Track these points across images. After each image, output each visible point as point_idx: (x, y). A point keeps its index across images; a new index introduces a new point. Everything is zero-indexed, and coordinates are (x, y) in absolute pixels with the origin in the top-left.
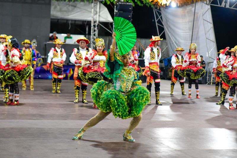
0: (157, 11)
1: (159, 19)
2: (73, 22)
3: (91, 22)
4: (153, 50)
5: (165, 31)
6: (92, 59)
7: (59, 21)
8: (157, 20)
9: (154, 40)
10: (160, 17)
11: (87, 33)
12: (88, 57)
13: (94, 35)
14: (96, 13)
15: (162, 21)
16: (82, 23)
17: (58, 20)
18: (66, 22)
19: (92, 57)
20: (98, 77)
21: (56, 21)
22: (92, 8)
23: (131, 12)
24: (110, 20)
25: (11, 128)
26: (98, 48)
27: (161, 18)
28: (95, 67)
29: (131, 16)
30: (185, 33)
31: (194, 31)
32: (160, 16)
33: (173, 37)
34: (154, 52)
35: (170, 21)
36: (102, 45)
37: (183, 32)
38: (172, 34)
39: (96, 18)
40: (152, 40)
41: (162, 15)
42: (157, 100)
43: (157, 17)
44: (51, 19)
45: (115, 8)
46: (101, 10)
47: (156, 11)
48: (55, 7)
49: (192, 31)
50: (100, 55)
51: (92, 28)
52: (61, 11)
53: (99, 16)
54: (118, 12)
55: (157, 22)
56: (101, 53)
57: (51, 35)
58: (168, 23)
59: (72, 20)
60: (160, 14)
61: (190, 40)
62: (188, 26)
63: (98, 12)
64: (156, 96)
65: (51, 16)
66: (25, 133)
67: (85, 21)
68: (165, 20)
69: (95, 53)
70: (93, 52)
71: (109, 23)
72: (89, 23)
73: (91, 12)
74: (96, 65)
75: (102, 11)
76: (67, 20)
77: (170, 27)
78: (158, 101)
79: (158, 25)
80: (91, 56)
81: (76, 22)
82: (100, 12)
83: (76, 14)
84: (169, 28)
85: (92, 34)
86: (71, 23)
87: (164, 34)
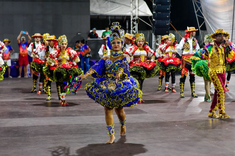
0: (197, 3)
1: (199, 10)
2: (114, 18)
3: (130, 16)
4: (187, 40)
5: (205, 21)
6: (133, 53)
7: (99, 18)
8: (196, 11)
9: (188, 31)
10: (199, 9)
11: (127, 27)
12: (129, 52)
13: (134, 29)
14: (134, 7)
15: (202, 12)
16: (122, 18)
17: (98, 16)
18: (106, 18)
19: (133, 52)
20: (141, 71)
21: (97, 17)
22: (131, 3)
23: (169, 5)
24: (149, 14)
25: (50, 125)
26: (138, 43)
27: (201, 8)
28: (137, 62)
29: (170, 9)
30: (225, 23)
31: (234, 20)
32: (199, 7)
33: (214, 28)
34: (188, 43)
35: (209, 11)
36: (143, 40)
37: (224, 22)
38: (212, 25)
39: (135, 12)
40: (187, 31)
41: (202, 6)
42: (192, 92)
43: (197, 9)
44: (91, 16)
45: (153, 2)
46: (139, 4)
47: (195, 2)
48: (95, 4)
49: (232, 20)
50: (141, 50)
51: (132, 22)
52: (100, 7)
53: (138, 10)
54: (156, 6)
55: (197, 13)
56: (141, 47)
57: (91, 31)
58: (208, 14)
59: (111, 16)
60: (200, 5)
61: (230, 30)
62: (228, 16)
63: (137, 7)
64: (192, 88)
65: (91, 13)
66: (63, 130)
67: (125, 16)
68: (205, 11)
69: (136, 48)
70: (133, 47)
71: (148, 16)
72: (128, 17)
73: (130, 7)
74: (137, 60)
75: (141, 5)
76: (107, 16)
77: (210, 17)
78: (194, 94)
79: (197, 16)
80: (131, 51)
81: (116, 18)
82: (138, 7)
83: (115, 10)
84: (209, 19)
85: (132, 28)
86: (110, 19)
87: (204, 25)
